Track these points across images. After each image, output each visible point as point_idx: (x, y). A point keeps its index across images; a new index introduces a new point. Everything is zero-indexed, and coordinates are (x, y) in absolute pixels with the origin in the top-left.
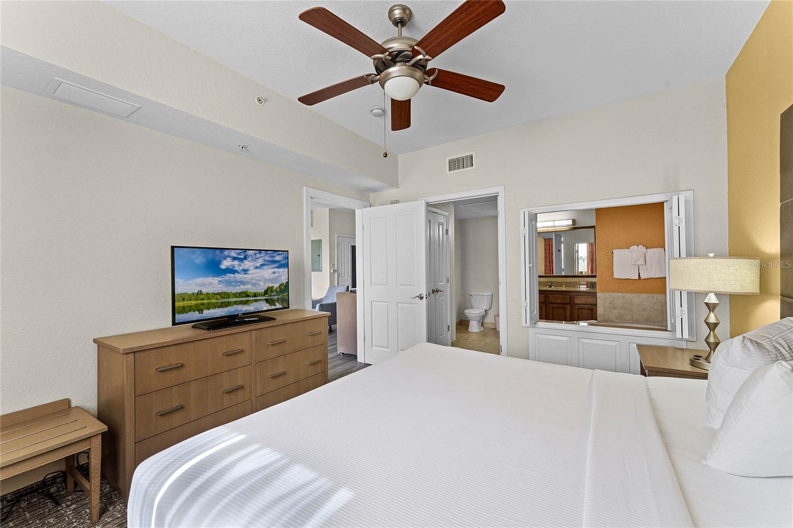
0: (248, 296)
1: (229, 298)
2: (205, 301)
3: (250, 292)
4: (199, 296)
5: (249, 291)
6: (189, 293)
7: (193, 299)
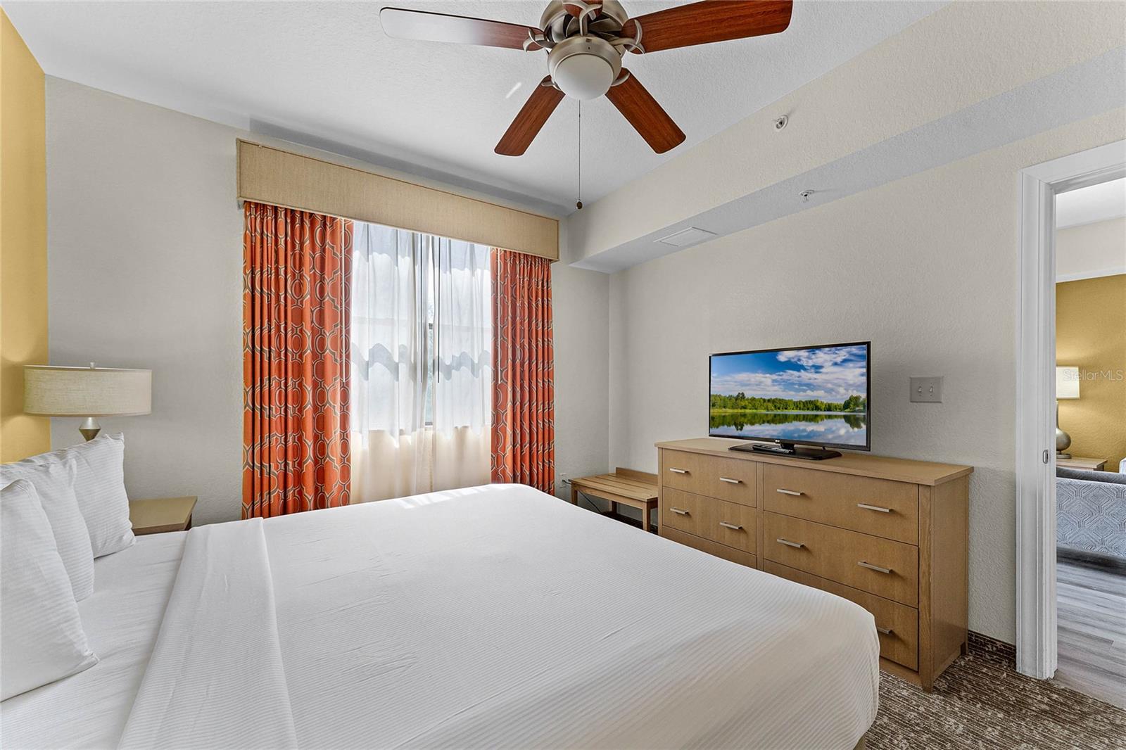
0: (817, 408)
1: (786, 409)
2: (748, 411)
3: (822, 403)
4: (739, 401)
5: (820, 400)
6: (723, 395)
7: (729, 406)
